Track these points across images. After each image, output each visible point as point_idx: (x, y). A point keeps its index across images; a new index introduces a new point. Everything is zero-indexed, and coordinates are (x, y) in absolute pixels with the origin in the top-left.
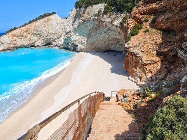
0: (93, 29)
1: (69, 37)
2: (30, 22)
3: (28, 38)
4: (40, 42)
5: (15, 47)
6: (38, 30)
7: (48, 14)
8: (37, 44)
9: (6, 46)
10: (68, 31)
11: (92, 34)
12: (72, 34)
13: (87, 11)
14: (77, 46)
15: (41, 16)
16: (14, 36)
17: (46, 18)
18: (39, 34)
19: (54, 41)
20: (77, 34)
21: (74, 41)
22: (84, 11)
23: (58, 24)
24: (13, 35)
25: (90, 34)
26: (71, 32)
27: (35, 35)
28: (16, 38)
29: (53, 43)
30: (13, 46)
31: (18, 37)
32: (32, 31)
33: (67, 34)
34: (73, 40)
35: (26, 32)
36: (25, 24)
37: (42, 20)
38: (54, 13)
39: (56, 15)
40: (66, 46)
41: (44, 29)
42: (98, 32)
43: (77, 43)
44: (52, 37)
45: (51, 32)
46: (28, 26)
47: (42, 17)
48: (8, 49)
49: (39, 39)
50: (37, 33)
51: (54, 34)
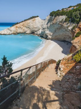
0: (58, 28)
1: (44, 31)
2: (25, 20)
3: (23, 29)
5: (16, 33)
6: (29, 25)
7: (35, 16)
8: (27, 33)
9: (12, 32)
11: (56, 31)
12: (46, 29)
13: (56, 18)
14: (48, 36)
15: (31, 17)
16: (17, 27)
17: (33, 19)
18: (29, 27)
19: (36, 31)
20: (48, 30)
22: (54, 18)
23: (39, 22)
24: (16, 27)
26: (45, 28)
27: (27, 27)
28: (17, 28)
29: (35, 33)
30: (15, 32)
31: (18, 28)
32: (25, 25)
33: (44, 29)
34: (46, 33)
35: (22, 25)
36: (23, 21)
37: (31, 20)
38: (38, 16)
40: (42, 35)
41: (32, 24)
42: (60, 30)
44: (35, 29)
45: (35, 26)
46: (24, 22)
48: (13, 34)
49: (28, 30)
50: (28, 26)
51: (36, 28)
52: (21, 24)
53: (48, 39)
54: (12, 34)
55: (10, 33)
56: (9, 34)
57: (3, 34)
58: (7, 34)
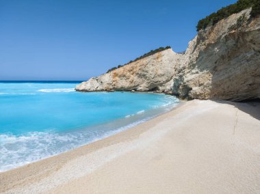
0: (223, 57)
1: (181, 77)
2: (138, 59)
3: (130, 80)
4: (143, 86)
5: (114, 88)
6: (144, 69)
7: (160, 48)
8: (139, 88)
9: (105, 86)
10: (181, 67)
11: (219, 68)
12: (187, 70)
13: (216, 28)
14: (191, 89)
15: (152, 51)
16: (116, 75)
18: (144, 75)
19: (161, 85)
21: (188, 81)
22: (212, 29)
24: (115, 73)
25: (216, 67)
26: (184, 68)
27: (140, 76)
28: (117, 78)
29: (160, 88)
30: (111, 87)
31: (120, 76)
32: (136, 70)
34: (185, 80)
35: (129, 71)
36: (131, 62)
37: (151, 57)
39: (171, 50)
40: (175, 91)
41: (152, 68)
43: (191, 85)
44: (160, 79)
45: (160, 72)
46: (133, 64)
47: (152, 53)
48: (106, 90)
49: (143, 81)
50: (143, 73)
51: (163, 75)
52: (128, 67)
53: (190, 99)
54: (102, 90)
55: (98, 89)
56: (96, 91)
57: (83, 91)
58: (92, 89)
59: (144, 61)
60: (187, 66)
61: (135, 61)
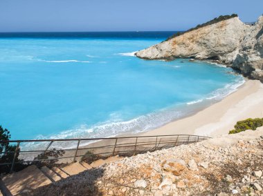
1: (245, 55)
2: (199, 26)
3: (189, 48)
4: (202, 54)
5: (172, 56)
6: (205, 38)
7: (226, 16)
8: (198, 56)
9: (163, 54)
10: (247, 45)
12: (252, 51)
14: (254, 70)
15: (215, 19)
16: (175, 43)
17: (220, 23)
18: (205, 44)
19: (222, 55)
20: (259, 53)
21: (252, 62)
23: (236, 31)
24: (174, 41)
26: (250, 48)
27: (200, 44)
28: (176, 46)
29: (221, 57)
30: (170, 55)
31: (179, 44)
32: (197, 38)
34: (250, 59)
35: (189, 39)
36: (191, 30)
37: (214, 25)
38: (234, 16)
39: (237, 18)
40: (237, 65)
41: (214, 37)
43: (255, 66)
44: (221, 49)
45: (222, 42)
46: (194, 32)
47: (216, 21)
48: (165, 58)
49: (203, 49)
50: (203, 42)
51: (225, 46)
52: (188, 35)
53: (251, 78)
54: (162, 58)
55: (158, 57)
56: (156, 59)
57: (144, 58)
58: (153, 57)
59: (206, 29)
60: (253, 46)
61: (196, 28)
